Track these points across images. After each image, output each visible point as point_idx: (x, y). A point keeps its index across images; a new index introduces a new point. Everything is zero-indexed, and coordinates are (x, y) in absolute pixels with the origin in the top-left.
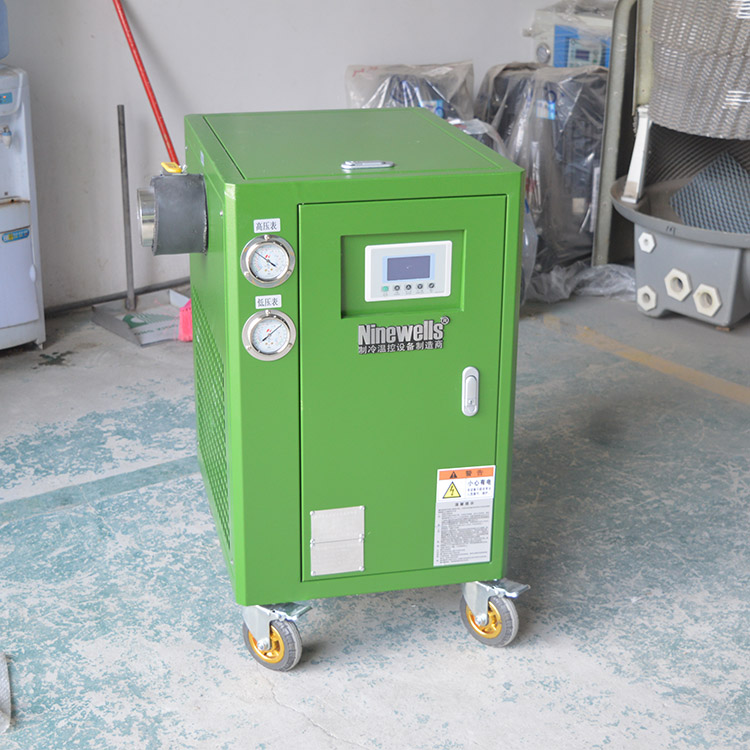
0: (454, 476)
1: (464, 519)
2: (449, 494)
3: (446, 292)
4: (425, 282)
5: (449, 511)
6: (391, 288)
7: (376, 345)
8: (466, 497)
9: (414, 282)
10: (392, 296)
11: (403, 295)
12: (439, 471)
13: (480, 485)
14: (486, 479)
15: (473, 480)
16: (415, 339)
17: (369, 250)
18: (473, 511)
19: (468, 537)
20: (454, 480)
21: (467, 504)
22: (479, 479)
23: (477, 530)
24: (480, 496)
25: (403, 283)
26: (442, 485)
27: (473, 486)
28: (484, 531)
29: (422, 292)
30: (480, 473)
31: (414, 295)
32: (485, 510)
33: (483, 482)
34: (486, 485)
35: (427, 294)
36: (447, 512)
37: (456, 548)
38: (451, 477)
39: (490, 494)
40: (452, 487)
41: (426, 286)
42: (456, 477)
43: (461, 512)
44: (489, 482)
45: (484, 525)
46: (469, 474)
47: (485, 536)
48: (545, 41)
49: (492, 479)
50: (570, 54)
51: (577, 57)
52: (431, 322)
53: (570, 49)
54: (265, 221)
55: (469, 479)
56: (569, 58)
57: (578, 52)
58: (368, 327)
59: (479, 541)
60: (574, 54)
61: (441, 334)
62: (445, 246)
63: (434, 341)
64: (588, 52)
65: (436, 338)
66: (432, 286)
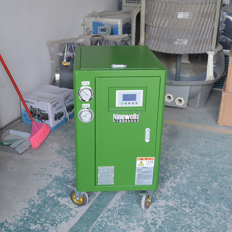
0: (142, 159)
1: (145, 172)
2: (140, 164)
3: (141, 105)
4: (134, 102)
5: (140, 169)
6: (124, 103)
7: (119, 120)
8: (145, 165)
9: (131, 102)
10: (124, 106)
11: (127, 105)
12: (137, 158)
13: (150, 163)
14: (152, 161)
15: (148, 161)
16: (131, 119)
17: (117, 91)
18: (147, 170)
19: (146, 177)
20: (142, 161)
21: (146, 168)
22: (150, 161)
23: (149, 175)
24: (150, 166)
25: (127, 102)
26: (138, 162)
27: (148, 163)
28: (151, 176)
29: (134, 105)
30: (150, 159)
31: (131, 105)
32: (151, 170)
33: (151, 162)
34: (152, 163)
35: (135, 105)
36: (139, 170)
37: (142, 180)
38: (141, 160)
39: (153, 165)
40: (141, 163)
41: (135, 103)
42: (142, 160)
43: (144, 170)
44: (153, 162)
45: (151, 174)
46: (146, 159)
47: (151, 177)
48: (89, 27)
49: (154, 161)
50: (98, 30)
51: (101, 31)
52: (136, 114)
53: (98, 29)
54: (85, 82)
55: (146, 161)
56: (98, 31)
57: (101, 29)
58: (116, 114)
59: (149, 179)
60: (100, 30)
61: (139, 118)
62: (141, 91)
63: (136, 120)
64: (106, 29)
65: (137, 119)
66: (136, 103)
